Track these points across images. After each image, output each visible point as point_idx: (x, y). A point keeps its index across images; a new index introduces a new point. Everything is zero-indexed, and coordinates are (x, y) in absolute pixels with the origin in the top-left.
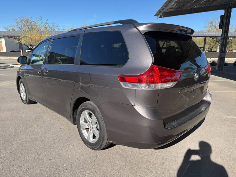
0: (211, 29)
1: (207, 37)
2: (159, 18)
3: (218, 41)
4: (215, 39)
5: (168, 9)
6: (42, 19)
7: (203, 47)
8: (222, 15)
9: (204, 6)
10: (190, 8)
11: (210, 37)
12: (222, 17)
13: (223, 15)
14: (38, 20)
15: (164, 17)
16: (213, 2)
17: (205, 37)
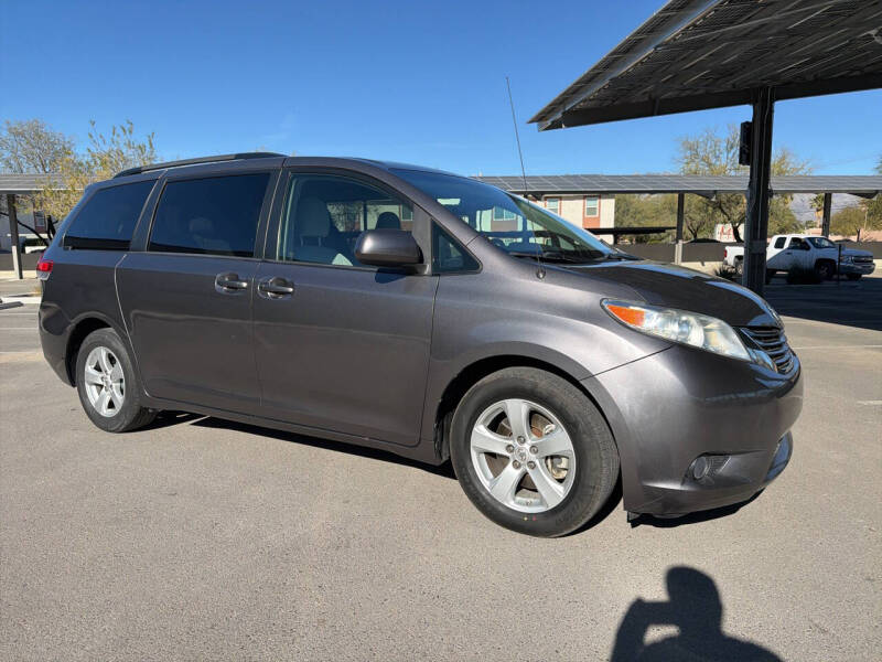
0: (693, 169)
1: (688, 192)
2: (546, 129)
3: (720, 208)
4: (713, 200)
5: (584, 101)
6: (131, 132)
7: (675, 225)
8: (747, 123)
9: (688, 92)
10: (646, 99)
11: (698, 193)
12: (746, 128)
13: (751, 120)
14: (117, 132)
15: (568, 126)
16: (720, 81)
17: (681, 194)
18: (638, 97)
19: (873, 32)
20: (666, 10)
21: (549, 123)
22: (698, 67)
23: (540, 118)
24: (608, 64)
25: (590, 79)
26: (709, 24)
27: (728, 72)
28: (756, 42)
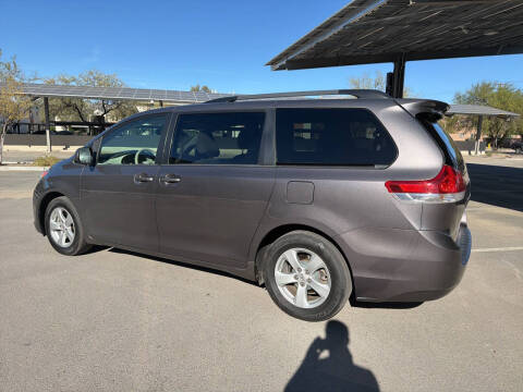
18: (331, 54)
19: (462, 27)
20: (352, 4)
21: (277, 66)
22: (367, 40)
23: (273, 63)
24: (315, 34)
25: (304, 41)
26: (375, 15)
27: (382, 43)
28: (400, 27)
